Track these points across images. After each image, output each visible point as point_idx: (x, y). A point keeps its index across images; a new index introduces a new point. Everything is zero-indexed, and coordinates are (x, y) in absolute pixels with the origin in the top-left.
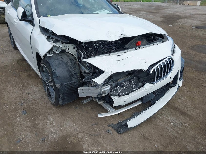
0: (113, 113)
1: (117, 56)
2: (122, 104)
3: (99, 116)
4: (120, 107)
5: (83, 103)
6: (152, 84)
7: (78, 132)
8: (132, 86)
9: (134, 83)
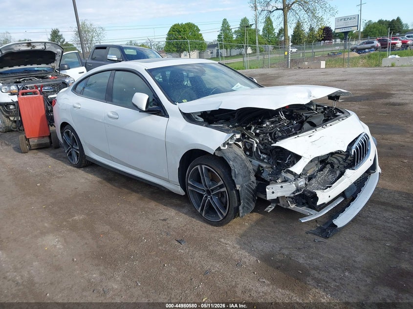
0: (315, 215)
1: (309, 137)
2: (327, 200)
3: (303, 221)
4: (324, 206)
5: (269, 211)
6: (353, 169)
7: (279, 249)
8: (327, 177)
9: (328, 173)
